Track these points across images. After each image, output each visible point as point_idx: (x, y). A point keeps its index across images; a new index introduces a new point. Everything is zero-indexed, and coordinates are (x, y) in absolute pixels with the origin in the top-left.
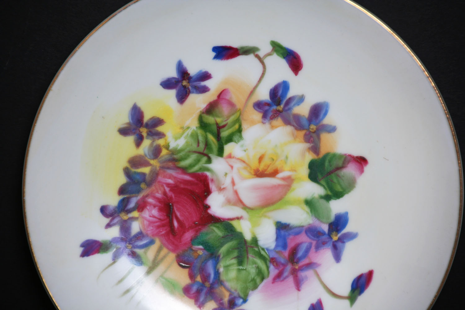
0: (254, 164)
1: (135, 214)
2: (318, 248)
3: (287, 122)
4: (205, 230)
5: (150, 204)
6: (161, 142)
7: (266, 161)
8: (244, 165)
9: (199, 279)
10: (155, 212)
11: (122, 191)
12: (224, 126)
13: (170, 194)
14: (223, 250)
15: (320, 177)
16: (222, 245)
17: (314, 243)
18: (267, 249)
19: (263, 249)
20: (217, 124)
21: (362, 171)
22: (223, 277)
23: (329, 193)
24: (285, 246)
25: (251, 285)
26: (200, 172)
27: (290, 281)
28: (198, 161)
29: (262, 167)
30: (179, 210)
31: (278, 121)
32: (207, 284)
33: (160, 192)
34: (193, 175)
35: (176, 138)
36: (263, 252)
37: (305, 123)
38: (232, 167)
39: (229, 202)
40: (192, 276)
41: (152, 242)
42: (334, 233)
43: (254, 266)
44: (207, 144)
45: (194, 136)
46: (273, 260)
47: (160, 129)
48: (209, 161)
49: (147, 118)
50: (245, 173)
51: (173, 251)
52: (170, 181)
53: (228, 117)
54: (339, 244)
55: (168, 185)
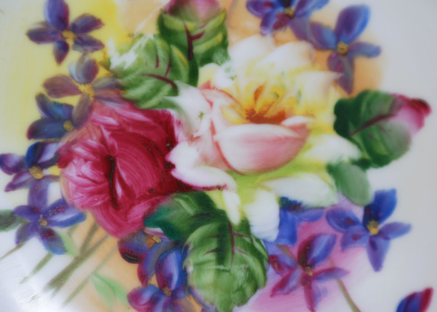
0: (247, 100)
1: (54, 170)
2: (345, 244)
3: (301, 35)
4: (166, 204)
5: (79, 156)
6: (97, 56)
7: (266, 97)
8: (231, 101)
9: (154, 281)
10: (86, 169)
11: (33, 132)
12: (199, 36)
13: (110, 141)
14: (194, 237)
15: (352, 128)
16: (193, 228)
17: (340, 236)
18: (265, 241)
19: (258, 240)
20: (188, 32)
21: (420, 124)
22: (193, 281)
23: (367, 156)
24: (293, 238)
25: (236, 297)
26: (160, 109)
27: (300, 294)
28: (156, 91)
29: (258, 107)
30: (124, 168)
31: (287, 33)
32: (167, 291)
33: (95, 138)
34: (148, 112)
35: (122, 52)
36: (257, 245)
37: (330, 38)
38: (211, 104)
39: (205, 160)
40: (143, 276)
41: (80, 218)
42: (373, 222)
43: (243, 266)
44: (171, 64)
45: (151, 49)
46: (273, 260)
47: (96, 34)
48: (175, 91)
49: (74, 15)
50: (233, 116)
51: (115, 233)
52: (112, 121)
53: (206, 22)
54: (380, 241)
55: (108, 127)
